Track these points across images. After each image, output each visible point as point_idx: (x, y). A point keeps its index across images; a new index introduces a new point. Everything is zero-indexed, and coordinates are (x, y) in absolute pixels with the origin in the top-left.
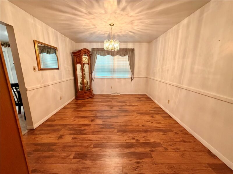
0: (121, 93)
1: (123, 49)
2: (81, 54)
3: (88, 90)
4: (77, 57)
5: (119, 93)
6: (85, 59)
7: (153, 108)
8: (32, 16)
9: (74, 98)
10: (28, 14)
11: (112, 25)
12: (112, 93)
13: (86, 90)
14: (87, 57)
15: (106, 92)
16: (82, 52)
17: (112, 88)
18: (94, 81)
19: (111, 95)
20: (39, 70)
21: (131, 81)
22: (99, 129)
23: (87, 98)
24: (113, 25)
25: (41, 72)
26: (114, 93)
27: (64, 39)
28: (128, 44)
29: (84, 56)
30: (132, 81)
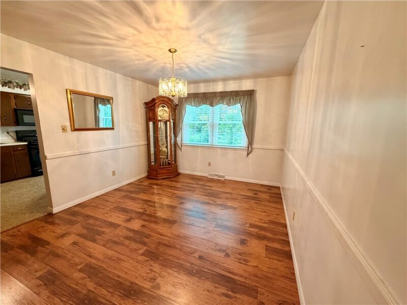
0: (227, 178)
1: (232, 92)
2: (156, 105)
3: (166, 165)
4: (151, 110)
5: (223, 177)
6: (163, 112)
7: (265, 223)
8: (67, 57)
9: (144, 175)
10: (60, 55)
11: (173, 50)
12: (210, 175)
13: (163, 165)
14: (166, 109)
15: (200, 171)
16: (156, 102)
17: (210, 164)
18: (181, 150)
19: (207, 177)
20: (72, 131)
21: (248, 155)
22: (122, 239)
23: (162, 179)
24: (176, 51)
25: (76, 133)
26: (213, 175)
27: (130, 83)
28: (243, 81)
29: (161, 108)
30: (250, 155)
